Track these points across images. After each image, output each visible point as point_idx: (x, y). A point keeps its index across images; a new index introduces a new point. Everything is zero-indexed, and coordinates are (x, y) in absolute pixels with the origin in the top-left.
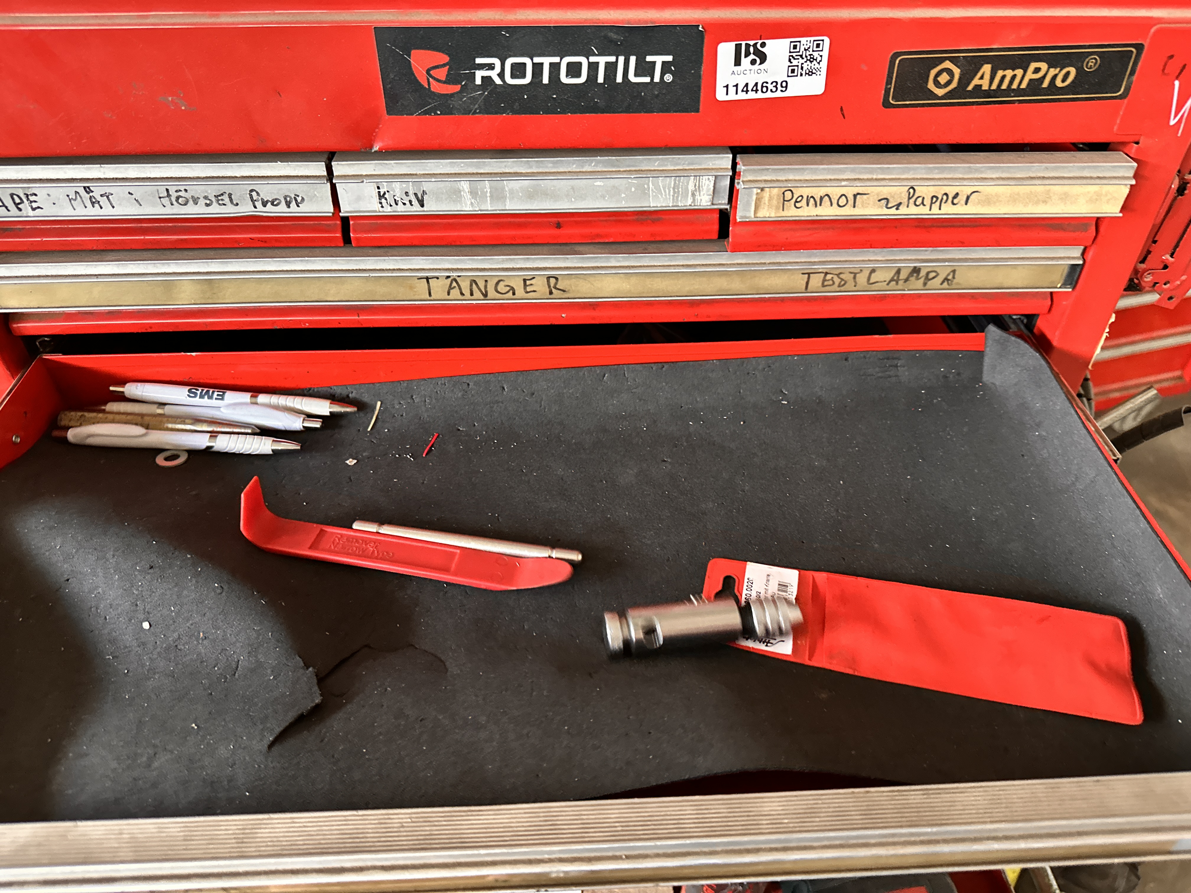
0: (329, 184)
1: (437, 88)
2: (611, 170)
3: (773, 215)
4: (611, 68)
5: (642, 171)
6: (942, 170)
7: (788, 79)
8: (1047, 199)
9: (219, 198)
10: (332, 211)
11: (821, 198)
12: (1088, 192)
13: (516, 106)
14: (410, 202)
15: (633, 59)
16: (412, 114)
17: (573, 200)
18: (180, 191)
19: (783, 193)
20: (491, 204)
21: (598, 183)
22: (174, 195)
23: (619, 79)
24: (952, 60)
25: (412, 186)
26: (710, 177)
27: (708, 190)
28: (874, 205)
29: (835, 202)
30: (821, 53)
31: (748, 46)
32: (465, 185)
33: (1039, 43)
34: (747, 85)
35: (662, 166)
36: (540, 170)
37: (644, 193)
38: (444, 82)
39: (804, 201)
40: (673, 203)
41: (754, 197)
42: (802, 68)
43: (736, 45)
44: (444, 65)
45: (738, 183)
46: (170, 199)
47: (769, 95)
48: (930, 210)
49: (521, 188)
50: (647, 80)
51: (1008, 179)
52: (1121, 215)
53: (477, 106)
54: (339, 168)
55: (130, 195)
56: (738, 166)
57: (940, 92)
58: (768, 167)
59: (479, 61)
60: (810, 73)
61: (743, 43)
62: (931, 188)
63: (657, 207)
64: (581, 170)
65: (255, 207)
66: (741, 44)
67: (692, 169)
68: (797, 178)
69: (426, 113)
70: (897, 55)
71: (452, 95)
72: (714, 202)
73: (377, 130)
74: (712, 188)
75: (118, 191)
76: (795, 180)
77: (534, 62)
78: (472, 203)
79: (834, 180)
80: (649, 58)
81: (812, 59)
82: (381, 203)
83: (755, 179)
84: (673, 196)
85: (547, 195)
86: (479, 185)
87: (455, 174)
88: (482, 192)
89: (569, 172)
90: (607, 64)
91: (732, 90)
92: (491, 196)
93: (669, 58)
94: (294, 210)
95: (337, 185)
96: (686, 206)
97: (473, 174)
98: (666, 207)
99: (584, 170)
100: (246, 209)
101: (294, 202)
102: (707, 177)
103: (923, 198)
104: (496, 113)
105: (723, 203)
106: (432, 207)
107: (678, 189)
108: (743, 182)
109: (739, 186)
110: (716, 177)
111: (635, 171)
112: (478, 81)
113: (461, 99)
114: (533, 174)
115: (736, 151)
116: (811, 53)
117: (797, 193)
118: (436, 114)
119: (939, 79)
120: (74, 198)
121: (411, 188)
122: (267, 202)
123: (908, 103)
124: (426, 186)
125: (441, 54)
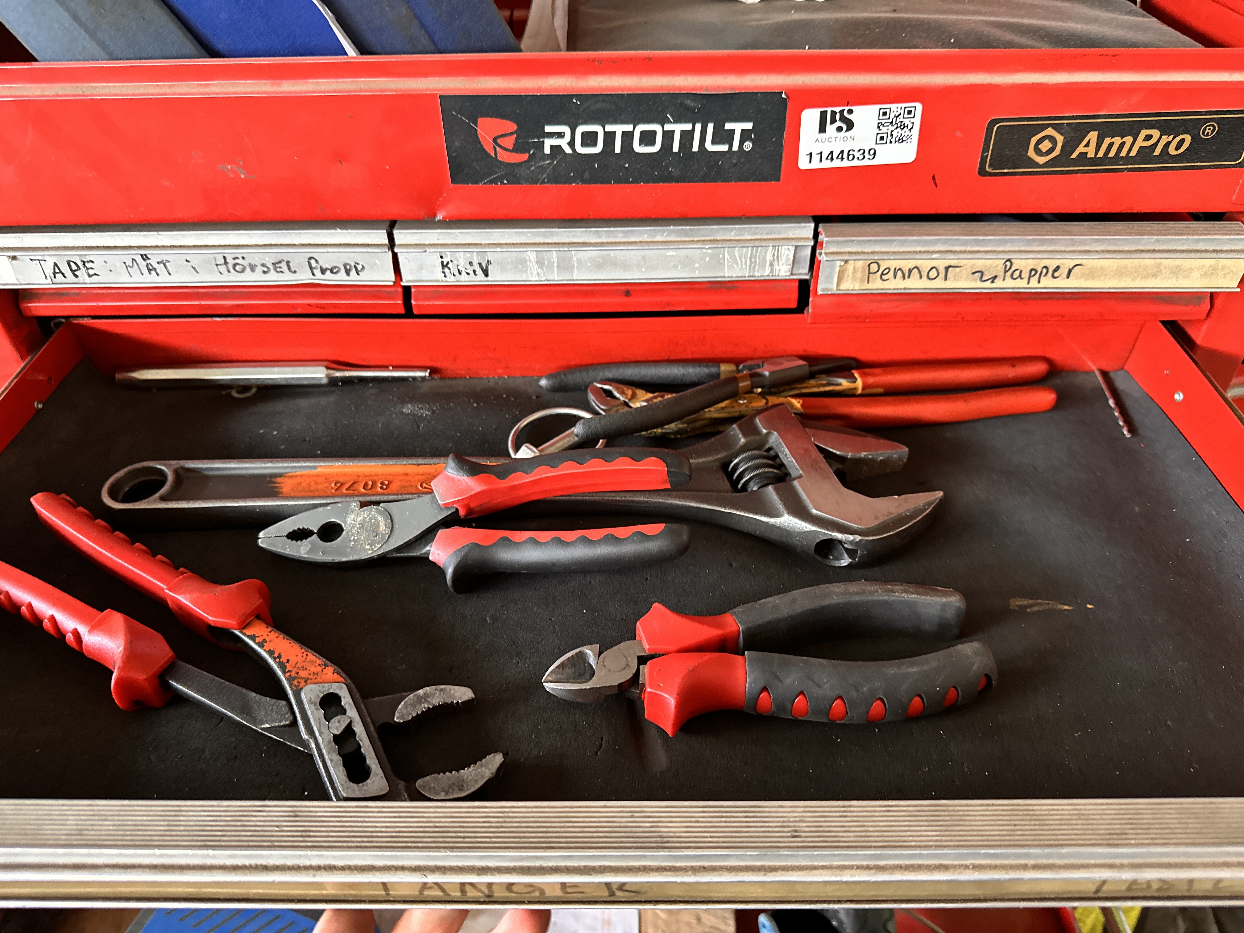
0: (390, 253)
1: (504, 157)
2: (684, 239)
3: (857, 287)
4: (687, 136)
5: (717, 240)
6: (1043, 242)
7: (876, 147)
8: (1157, 273)
9: (277, 265)
10: (393, 279)
11: (910, 271)
12: (1203, 266)
13: (587, 175)
14: (474, 271)
15: (710, 127)
16: (477, 183)
17: (644, 270)
18: (238, 258)
19: (869, 265)
20: (558, 274)
21: (670, 253)
22: (231, 262)
23: (695, 148)
24: (1055, 127)
25: (477, 256)
26: (790, 247)
27: (787, 260)
28: (967, 278)
29: (924, 274)
30: (912, 120)
31: (834, 113)
32: (531, 255)
33: (1151, 110)
34: (832, 153)
35: (739, 235)
36: (610, 240)
37: (719, 263)
38: (512, 151)
39: (892, 272)
40: (749, 272)
41: (837, 269)
42: (892, 135)
43: (821, 112)
44: (512, 134)
45: (821, 254)
46: (227, 267)
47: (855, 163)
48: (1028, 283)
49: (589, 258)
50: (724, 148)
51: (1115, 252)
52: (1239, 290)
53: (545, 175)
54: (401, 236)
55: (187, 263)
56: (820, 237)
57: (1041, 160)
58: (853, 239)
59: (548, 129)
60: (901, 140)
61: (829, 110)
62: (1030, 261)
63: (732, 277)
64: (653, 240)
65: (313, 274)
66: (827, 111)
67: (770, 239)
68: (884, 250)
69: (492, 182)
70: (995, 122)
71: (520, 164)
72: (794, 272)
73: (441, 199)
74: (792, 258)
75: (175, 258)
76: (882, 253)
77: (606, 130)
78: (538, 273)
79: (925, 252)
80: (728, 126)
81: (903, 126)
82: (444, 273)
83: (838, 250)
84: (750, 266)
85: (616, 265)
86: (546, 256)
87: (522, 244)
88: (549, 262)
89: (640, 242)
90: (683, 133)
91: (816, 158)
92: (558, 266)
93: (749, 126)
94: (354, 279)
95: (399, 254)
96: (764, 276)
97: (540, 243)
98: (741, 277)
99: (656, 239)
100: (304, 277)
101: (354, 270)
102: (786, 247)
103: (1021, 272)
104: (565, 183)
105: (803, 273)
106: (497, 277)
107: (755, 259)
108: (826, 254)
109: (822, 257)
110: (796, 247)
111: (710, 241)
112: (547, 151)
113: (529, 169)
114: (602, 244)
115: (818, 220)
116: (901, 120)
117: (884, 265)
118: (502, 183)
119: (1040, 146)
120: (131, 265)
121: (475, 258)
122: (326, 269)
123: (1005, 171)
124: (490, 257)
125: (508, 122)
